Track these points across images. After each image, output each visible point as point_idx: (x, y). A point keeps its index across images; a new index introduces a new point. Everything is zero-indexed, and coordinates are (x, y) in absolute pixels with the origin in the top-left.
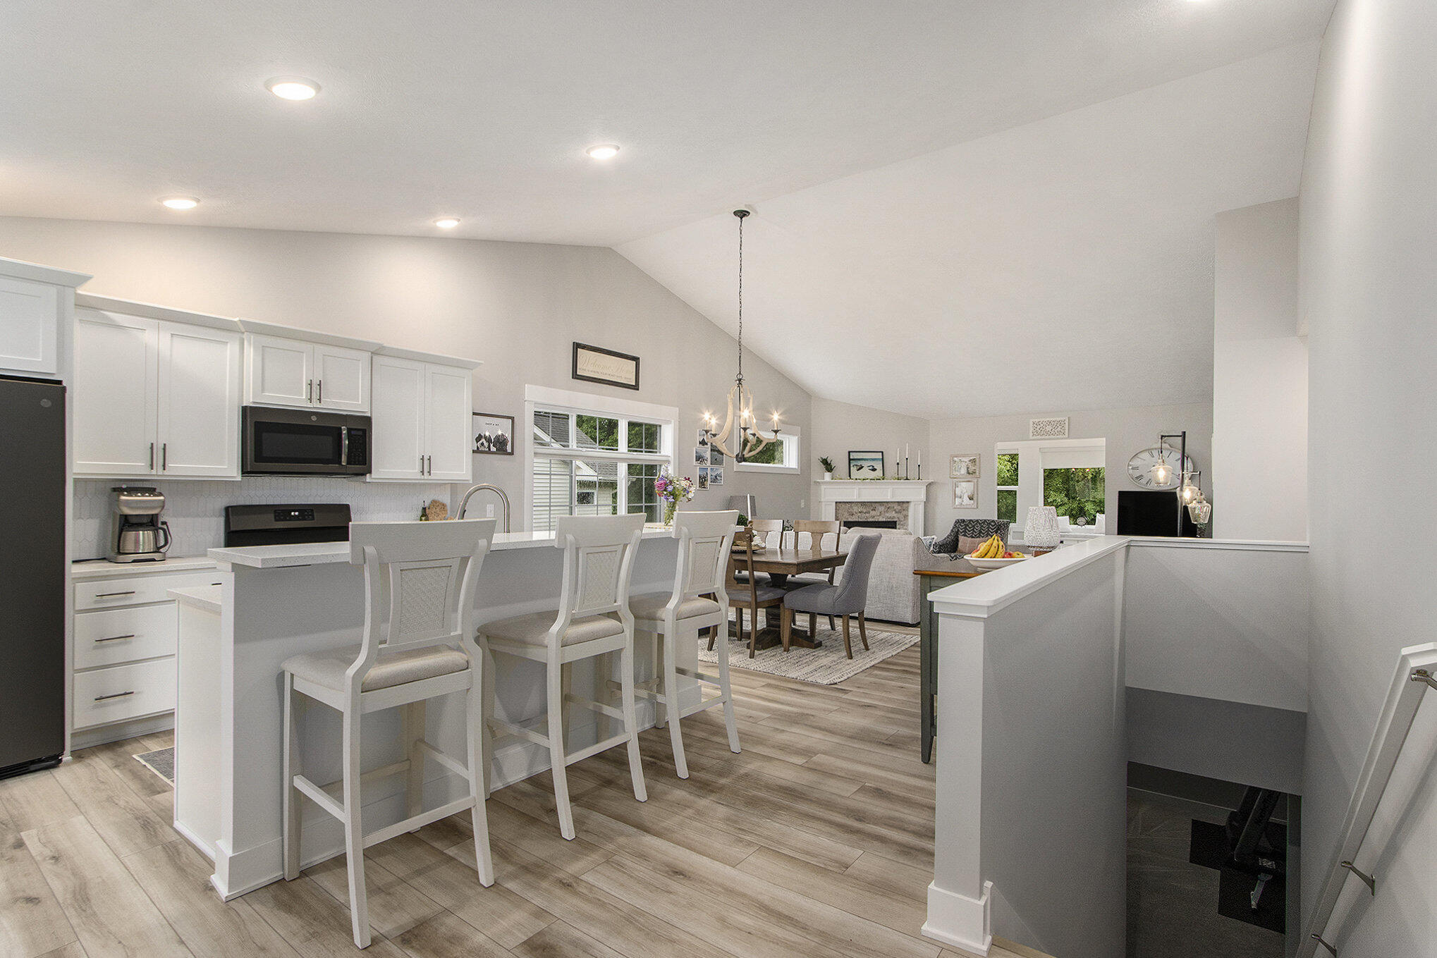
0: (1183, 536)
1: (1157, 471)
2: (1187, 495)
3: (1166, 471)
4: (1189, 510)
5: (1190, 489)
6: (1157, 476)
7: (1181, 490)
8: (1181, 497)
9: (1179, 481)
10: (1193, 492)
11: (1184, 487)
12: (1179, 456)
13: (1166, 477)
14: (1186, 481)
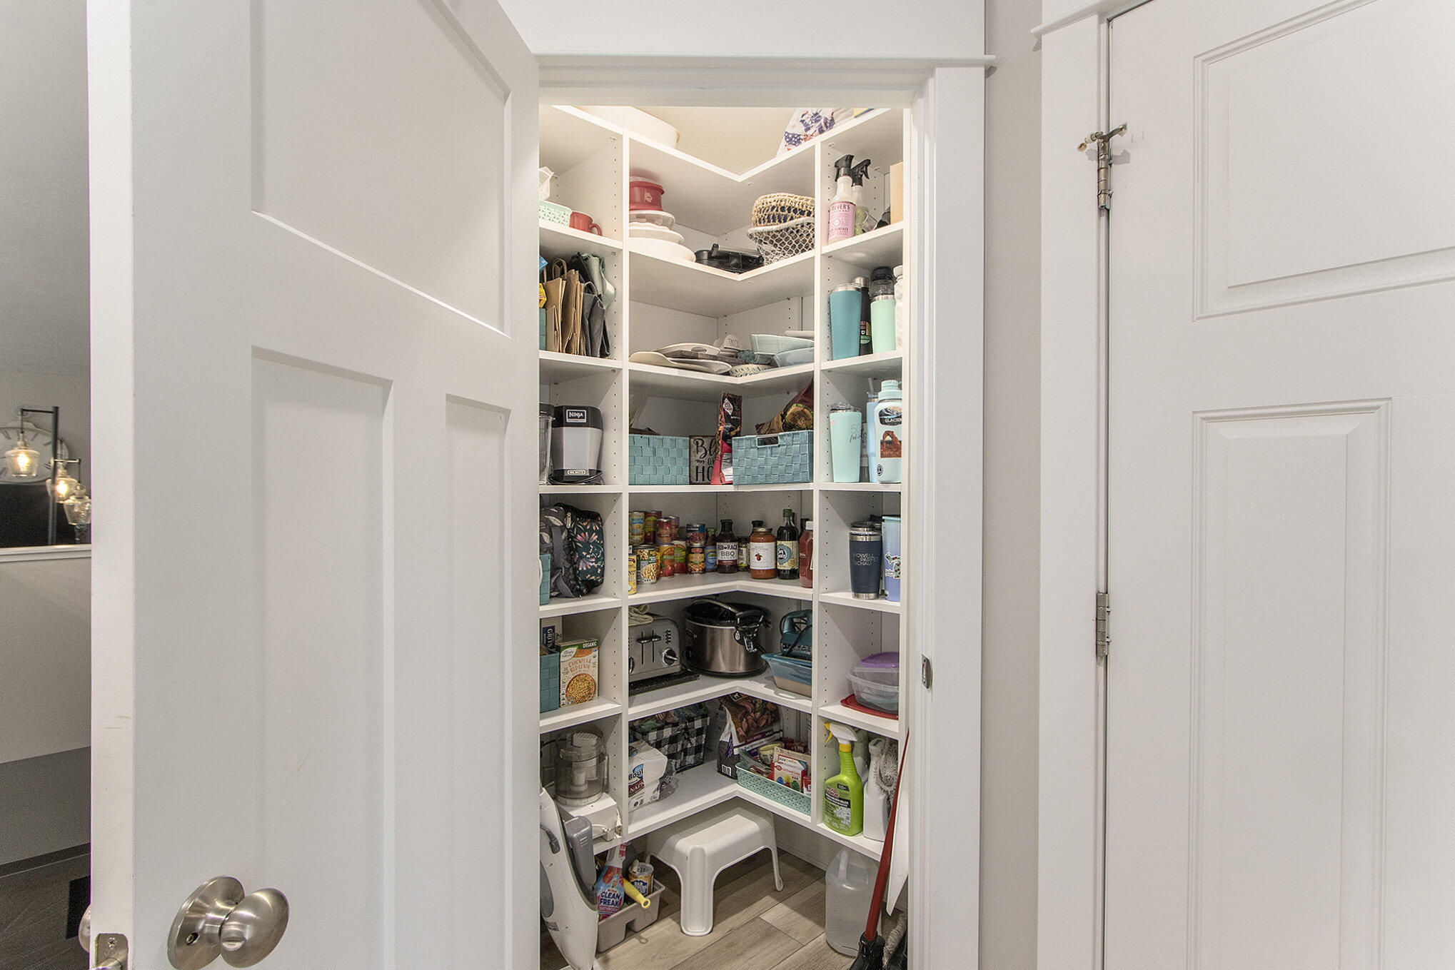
0: (57, 543)
1: (16, 456)
2: (62, 487)
3: (30, 458)
4: (65, 508)
5: (67, 482)
6: (14, 464)
7: (54, 482)
8: (53, 491)
9: (49, 472)
10: (70, 484)
11: (57, 479)
12: (49, 439)
13: (31, 466)
14: (60, 471)
